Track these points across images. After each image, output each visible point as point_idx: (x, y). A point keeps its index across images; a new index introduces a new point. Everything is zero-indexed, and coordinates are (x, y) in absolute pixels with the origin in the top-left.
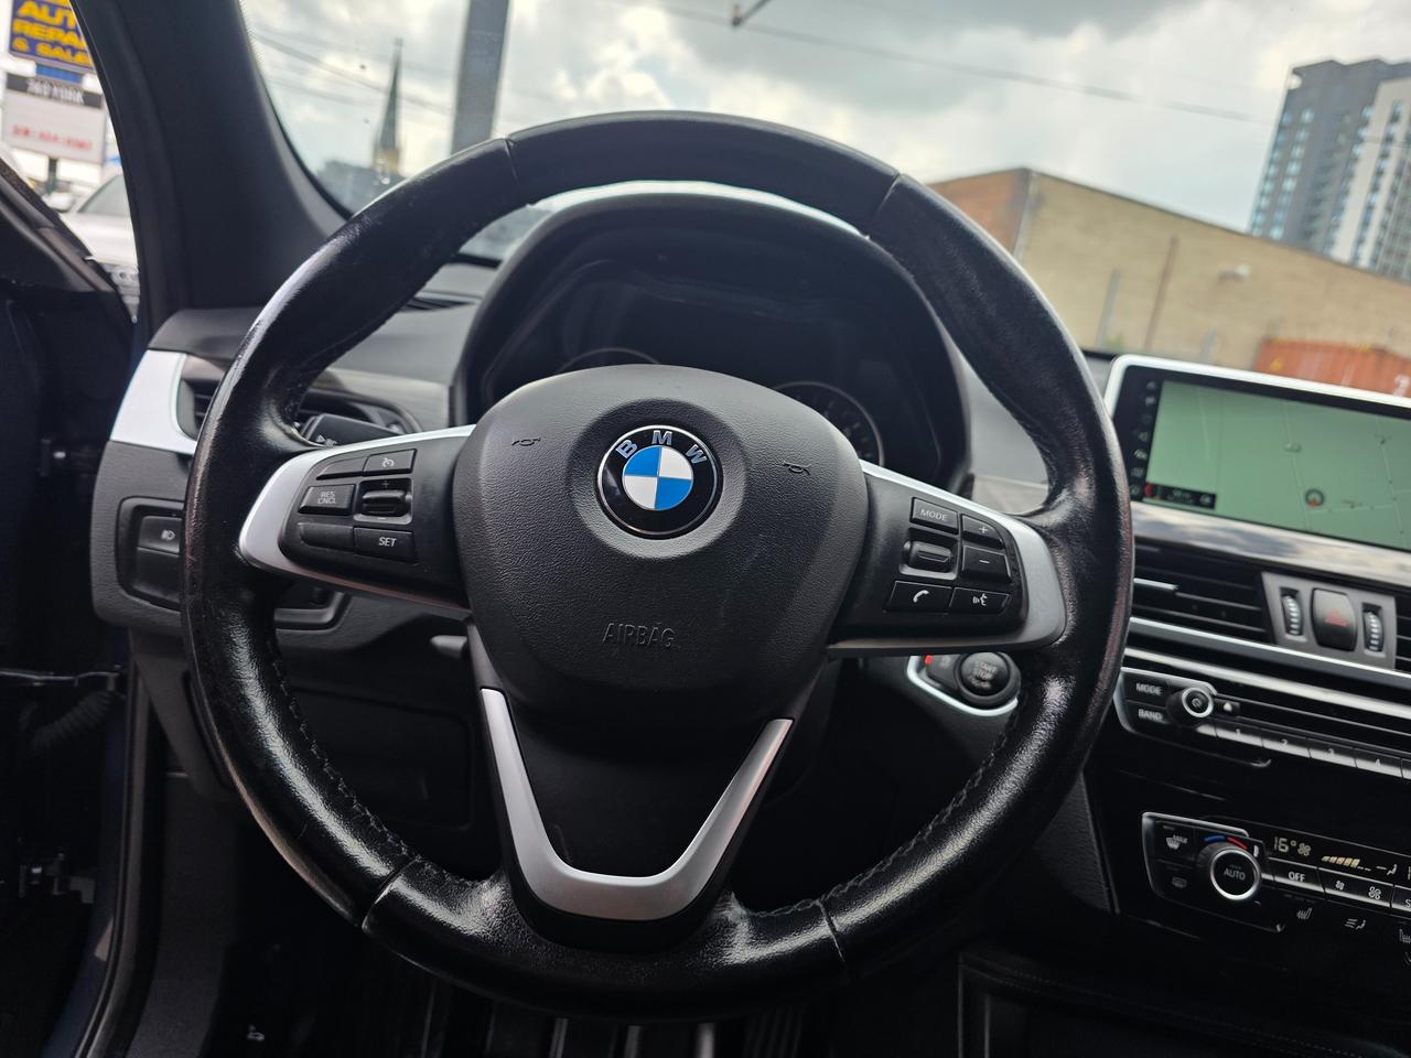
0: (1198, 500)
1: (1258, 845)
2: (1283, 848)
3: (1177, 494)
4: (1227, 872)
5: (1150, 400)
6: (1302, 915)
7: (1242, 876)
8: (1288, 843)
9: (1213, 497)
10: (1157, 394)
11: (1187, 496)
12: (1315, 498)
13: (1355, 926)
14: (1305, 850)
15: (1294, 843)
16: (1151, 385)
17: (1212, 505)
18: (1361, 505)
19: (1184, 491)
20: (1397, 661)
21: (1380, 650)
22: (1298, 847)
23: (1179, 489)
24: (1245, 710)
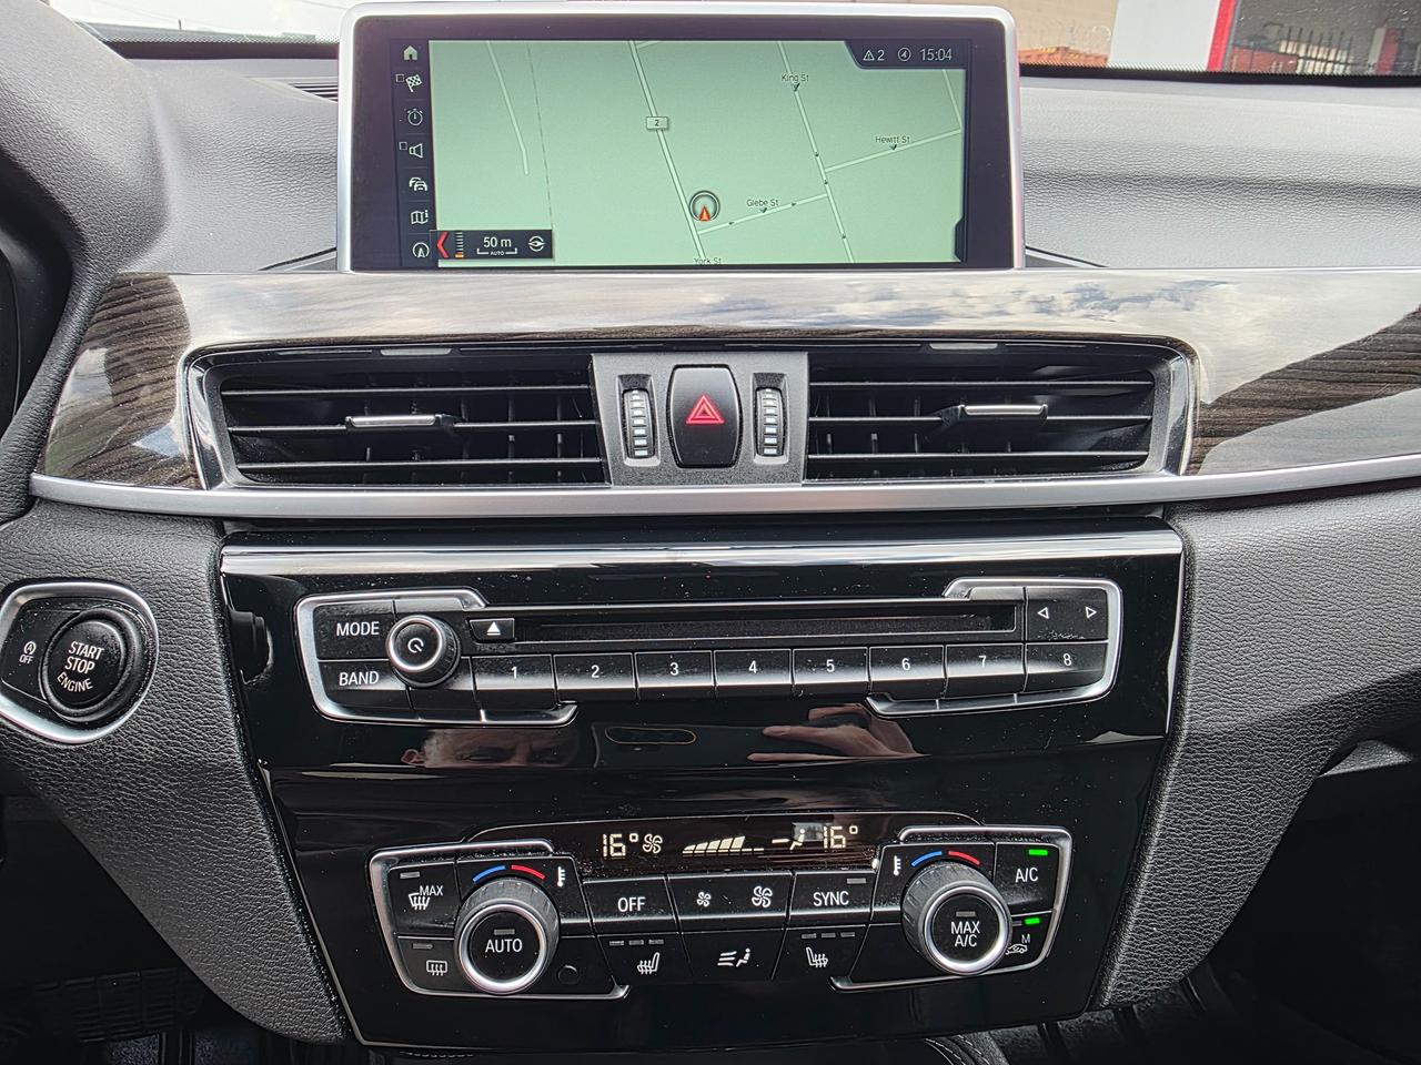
0: (529, 247)
1: (565, 864)
2: (618, 850)
3: (490, 242)
4: (490, 946)
5: (414, 81)
6: (646, 968)
7: (516, 945)
8: (625, 840)
9: (547, 236)
10: (422, 67)
11: (507, 242)
12: (704, 207)
13: (735, 962)
14: (653, 844)
15: (634, 837)
16: (410, 52)
17: (548, 253)
18: (775, 203)
19: (500, 234)
20: (809, 463)
21: (781, 452)
22: (641, 841)
23: (490, 233)
24: (526, 626)
